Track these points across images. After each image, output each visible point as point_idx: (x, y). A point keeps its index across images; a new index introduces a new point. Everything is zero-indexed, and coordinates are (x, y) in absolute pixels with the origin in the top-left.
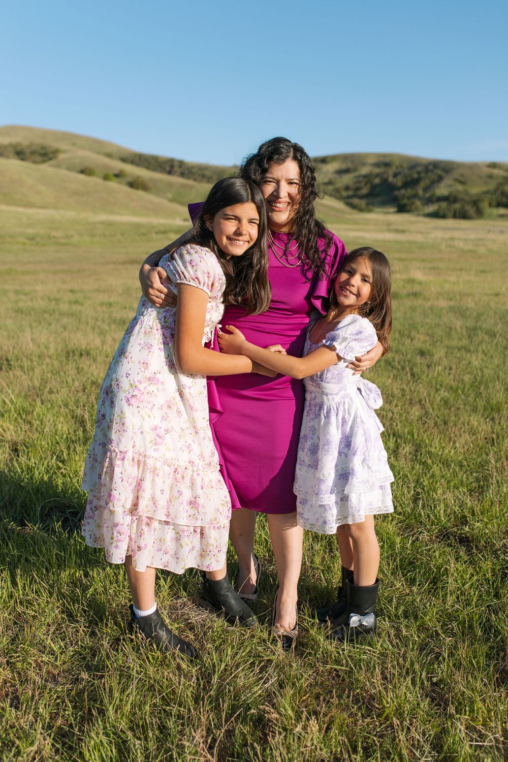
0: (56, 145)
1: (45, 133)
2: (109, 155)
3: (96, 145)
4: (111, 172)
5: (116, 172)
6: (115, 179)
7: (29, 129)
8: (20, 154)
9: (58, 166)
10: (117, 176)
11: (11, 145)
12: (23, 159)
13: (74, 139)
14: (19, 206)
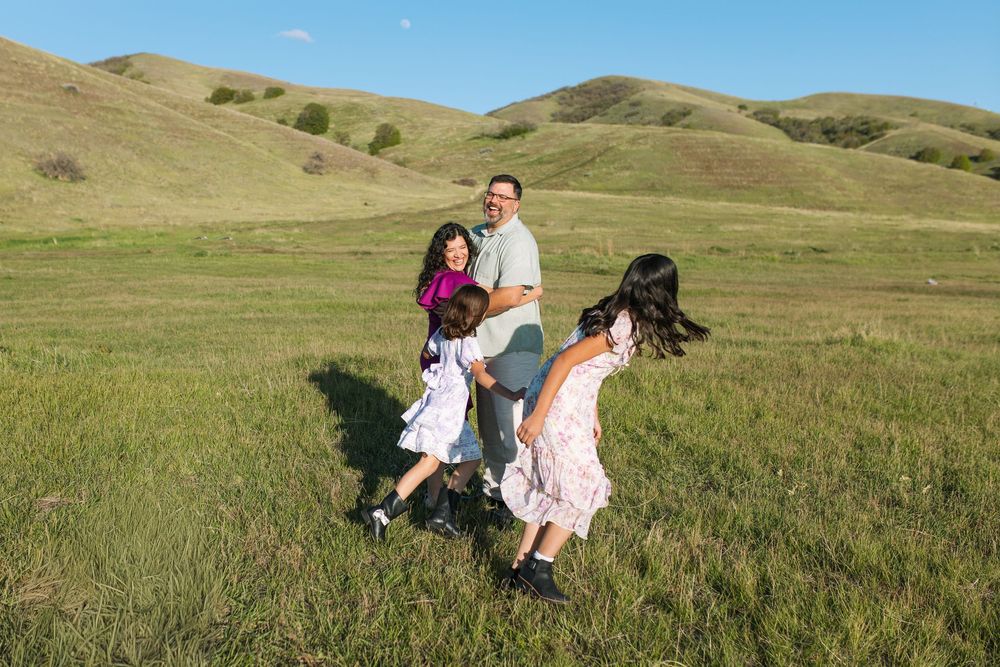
0: (886, 118)
1: (871, 101)
2: (970, 128)
3: (950, 114)
4: (966, 154)
5: (976, 153)
6: (971, 164)
7: (849, 96)
8: (830, 133)
9: (882, 150)
10: (975, 159)
11: (817, 121)
12: (832, 141)
13: (915, 108)
14: (810, 207)
